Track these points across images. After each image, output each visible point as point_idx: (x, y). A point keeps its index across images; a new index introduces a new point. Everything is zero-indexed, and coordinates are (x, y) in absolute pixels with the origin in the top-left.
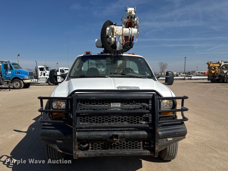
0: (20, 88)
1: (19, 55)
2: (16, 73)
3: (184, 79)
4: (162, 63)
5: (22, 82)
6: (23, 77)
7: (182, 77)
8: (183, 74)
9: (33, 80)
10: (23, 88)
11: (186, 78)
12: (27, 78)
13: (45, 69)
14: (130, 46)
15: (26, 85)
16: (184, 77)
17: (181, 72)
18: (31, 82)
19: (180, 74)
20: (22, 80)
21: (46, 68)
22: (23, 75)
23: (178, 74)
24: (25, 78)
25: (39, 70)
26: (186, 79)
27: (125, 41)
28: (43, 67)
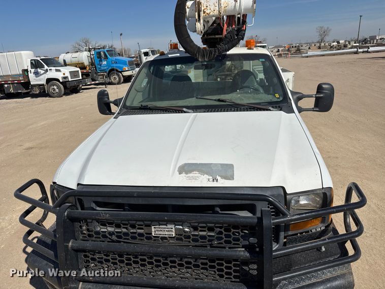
0: (119, 83)
1: (121, 35)
2: (112, 64)
3: (356, 53)
4: (322, 28)
5: (121, 74)
6: (121, 68)
7: (353, 50)
8: (355, 43)
9: (134, 71)
10: (123, 83)
11: (359, 50)
12: (127, 69)
13: (151, 54)
14: (237, 35)
15: (126, 78)
16: (356, 50)
17: (352, 39)
18: (132, 74)
19: (349, 43)
20: (121, 72)
21: (152, 51)
22: (121, 65)
23: (347, 43)
24: (124, 70)
25: (143, 55)
26: (360, 52)
27: (228, 26)
28: (147, 50)
